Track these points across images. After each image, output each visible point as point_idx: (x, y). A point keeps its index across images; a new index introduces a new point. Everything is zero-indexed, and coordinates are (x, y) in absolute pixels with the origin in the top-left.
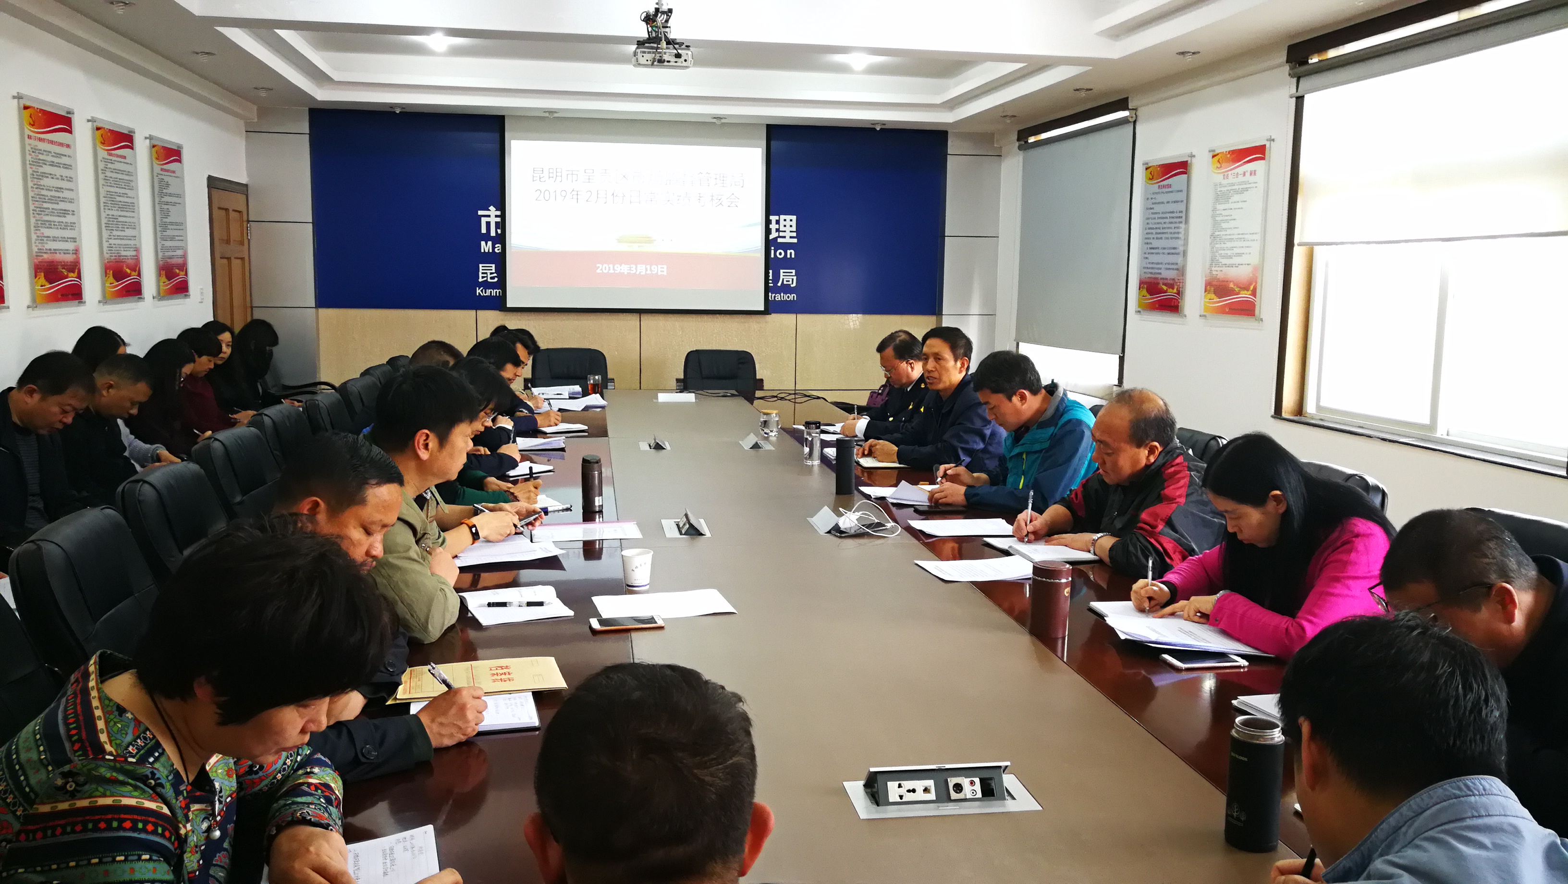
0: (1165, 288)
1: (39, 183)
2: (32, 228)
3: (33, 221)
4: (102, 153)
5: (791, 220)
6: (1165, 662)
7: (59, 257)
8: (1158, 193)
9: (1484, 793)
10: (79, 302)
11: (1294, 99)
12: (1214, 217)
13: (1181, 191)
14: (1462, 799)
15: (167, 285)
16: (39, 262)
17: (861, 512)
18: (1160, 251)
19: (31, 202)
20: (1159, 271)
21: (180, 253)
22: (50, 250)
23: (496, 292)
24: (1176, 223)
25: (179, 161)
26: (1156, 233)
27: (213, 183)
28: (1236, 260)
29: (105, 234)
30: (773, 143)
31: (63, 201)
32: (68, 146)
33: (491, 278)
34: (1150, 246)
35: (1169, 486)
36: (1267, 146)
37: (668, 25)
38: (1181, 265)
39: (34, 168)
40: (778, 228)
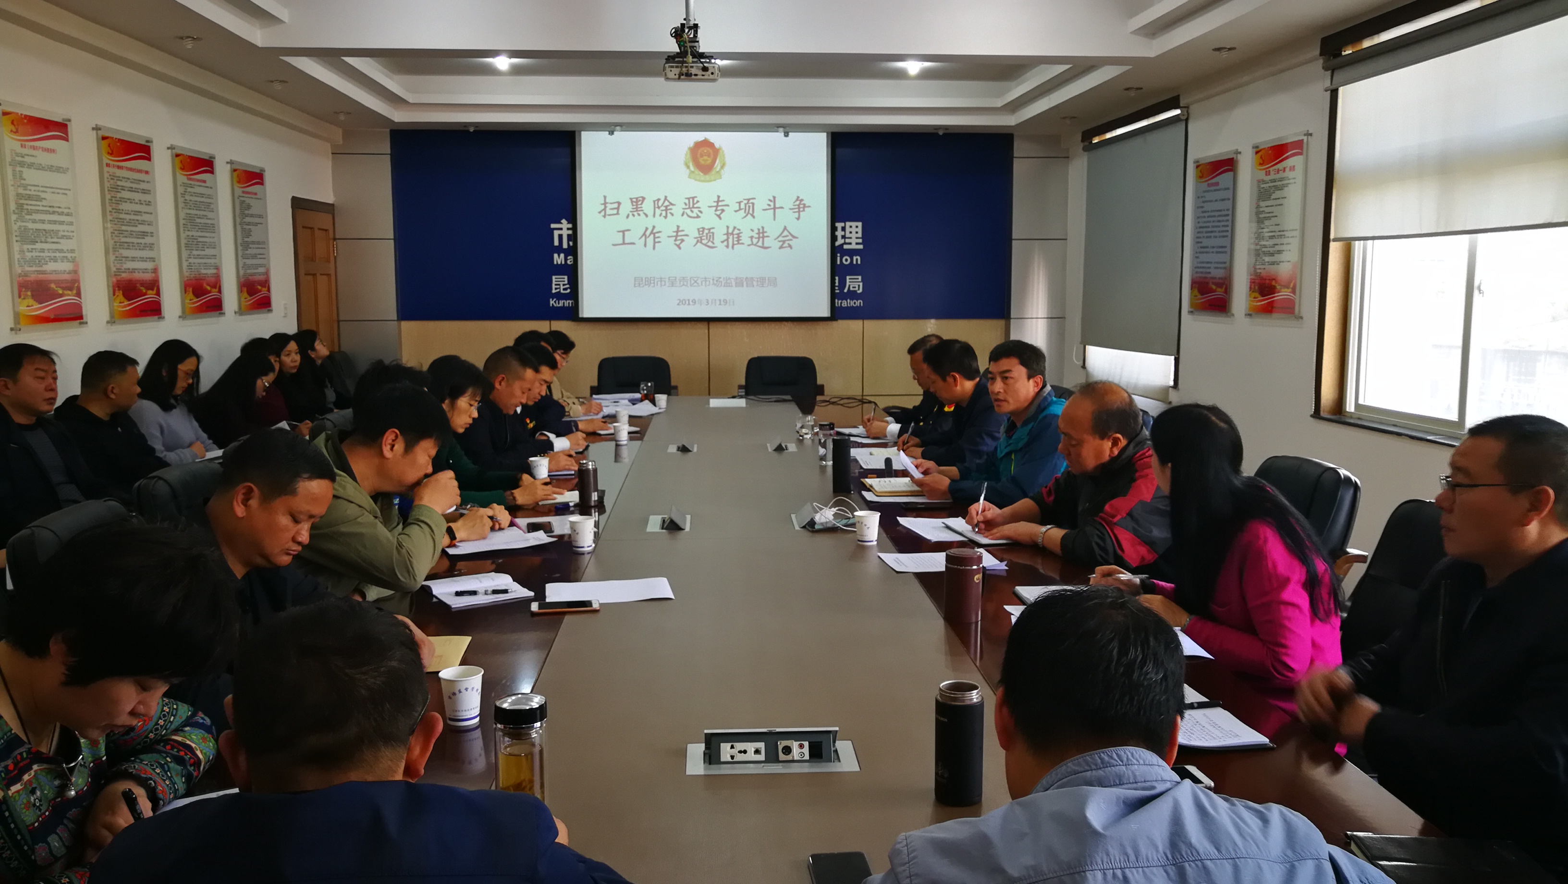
0: (1214, 287)
2: (111, 249)
4: (182, 178)
5: (857, 227)
7: (138, 276)
8: (1207, 191)
10: (159, 318)
11: (1329, 92)
12: (1258, 213)
13: (1228, 189)
15: (249, 300)
16: (118, 281)
18: (1210, 250)
19: (109, 226)
20: (1208, 270)
21: (262, 270)
22: (129, 269)
23: (569, 303)
24: (1223, 221)
25: (262, 183)
26: (1207, 232)
27: (298, 204)
28: (1278, 258)
29: (185, 254)
30: (838, 150)
31: (142, 224)
32: (147, 172)
33: (564, 289)
34: (1201, 245)
36: (1305, 141)
37: (697, 40)
38: (1228, 264)
39: (113, 194)
40: (843, 234)
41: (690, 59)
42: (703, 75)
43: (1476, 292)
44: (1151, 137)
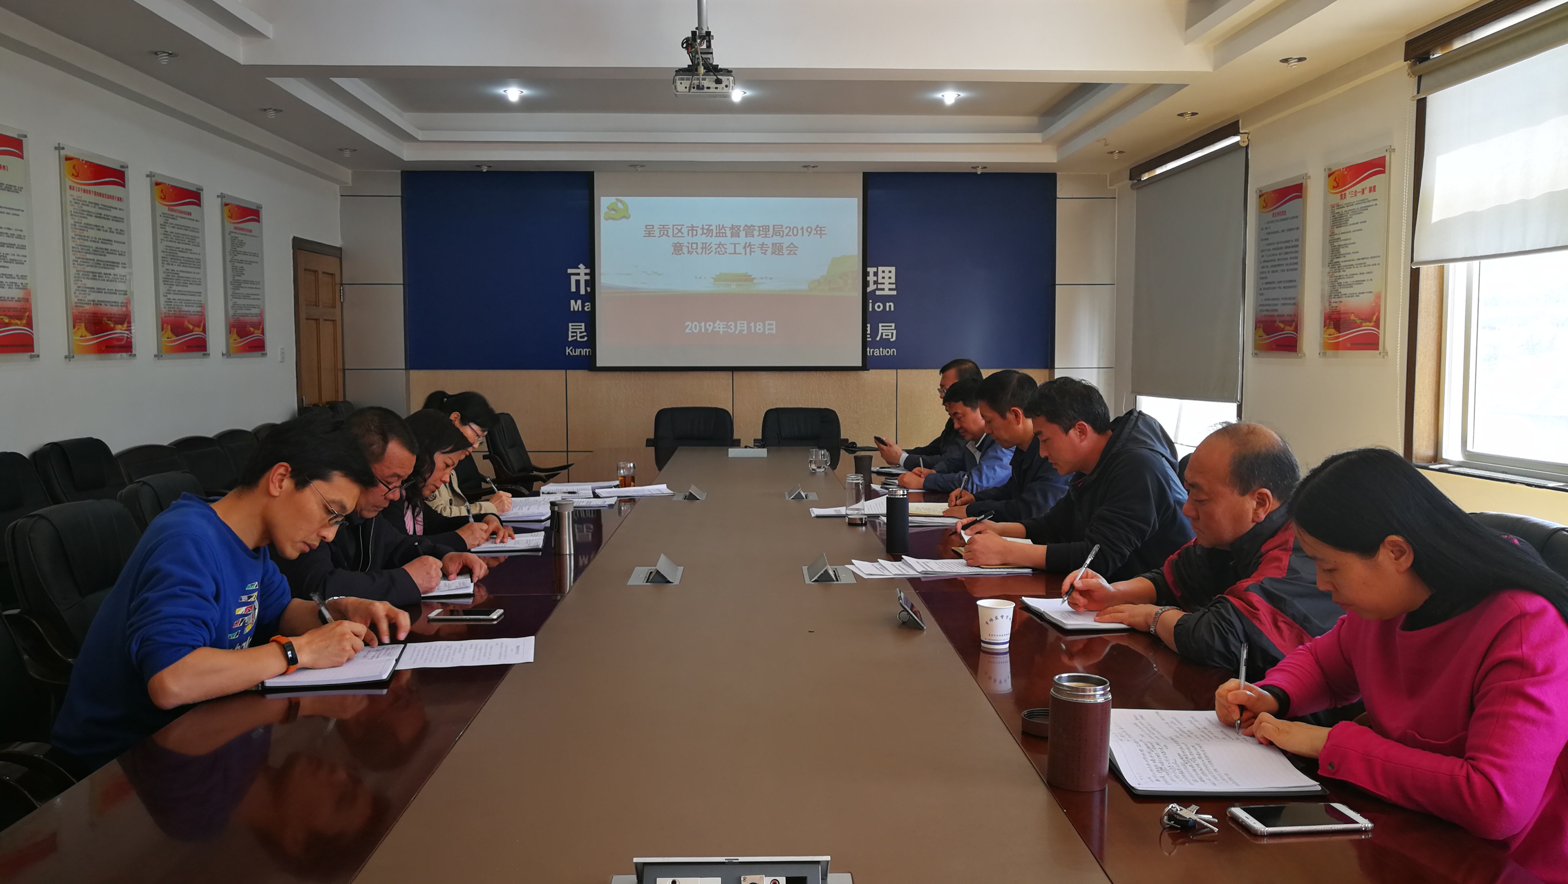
0: (1282, 326)
1: (82, 234)
2: (72, 278)
3: (73, 271)
5: (890, 272)
7: (105, 309)
8: (1273, 222)
10: (129, 356)
11: (1416, 101)
12: (1333, 241)
13: (1296, 217)
15: (238, 342)
16: (79, 312)
18: (1277, 285)
20: (1275, 308)
21: (255, 311)
22: (94, 301)
23: (586, 351)
24: (1292, 252)
25: (258, 220)
26: (1272, 266)
27: (300, 246)
29: (163, 288)
30: (870, 191)
31: (112, 253)
32: (120, 199)
33: (581, 337)
34: (1265, 281)
36: (1387, 158)
37: (711, 51)
38: (1297, 299)
39: (76, 219)
40: (876, 280)
41: (702, 71)
42: (716, 88)
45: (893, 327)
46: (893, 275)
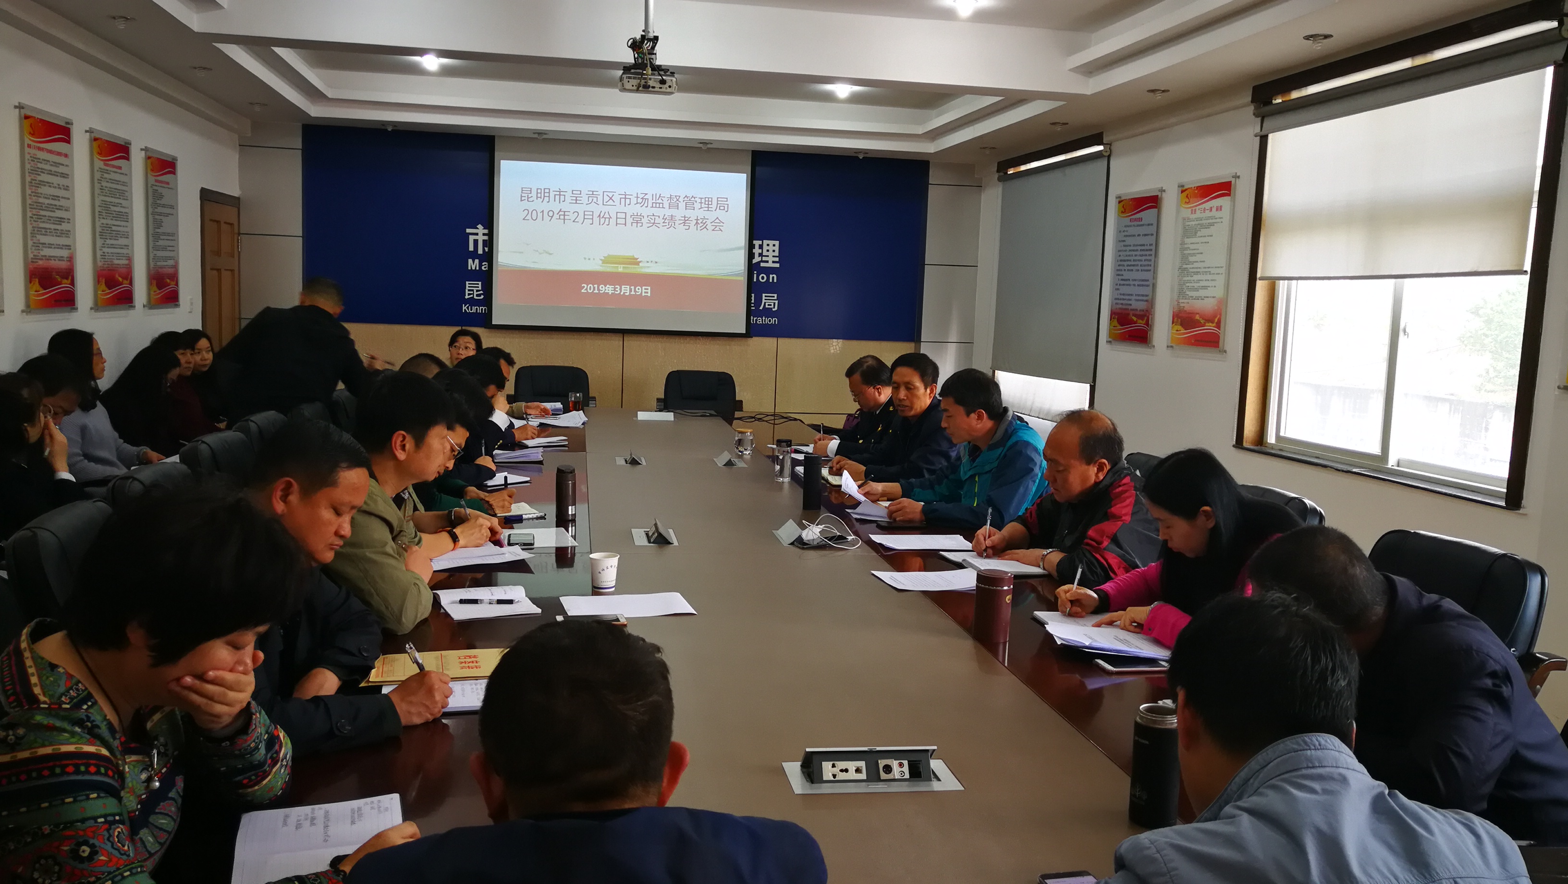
0: (1135, 319)
1: (37, 191)
2: (29, 234)
3: (30, 228)
4: (99, 164)
5: (774, 245)
6: (1098, 665)
7: (54, 263)
8: (1130, 226)
9: (1319, 748)
10: (71, 309)
11: (1259, 137)
12: (1183, 249)
13: (1152, 225)
14: (1299, 752)
15: (157, 294)
16: (34, 268)
17: (824, 526)
18: (1132, 283)
19: (28, 210)
20: (1130, 302)
21: (171, 262)
22: (46, 256)
23: (482, 309)
24: (1146, 255)
25: (174, 173)
26: (1128, 266)
27: (207, 196)
28: (1202, 293)
29: (99, 242)
30: (757, 168)
31: (60, 209)
32: (66, 156)
33: (477, 295)
34: (1122, 278)
35: (1116, 505)
36: (1233, 182)
37: (655, 52)
38: (1150, 297)
39: (33, 177)
40: (761, 252)
41: (649, 70)
42: (661, 88)
43: (1401, 334)
44: (1070, 171)
45: (776, 298)
46: (777, 248)
